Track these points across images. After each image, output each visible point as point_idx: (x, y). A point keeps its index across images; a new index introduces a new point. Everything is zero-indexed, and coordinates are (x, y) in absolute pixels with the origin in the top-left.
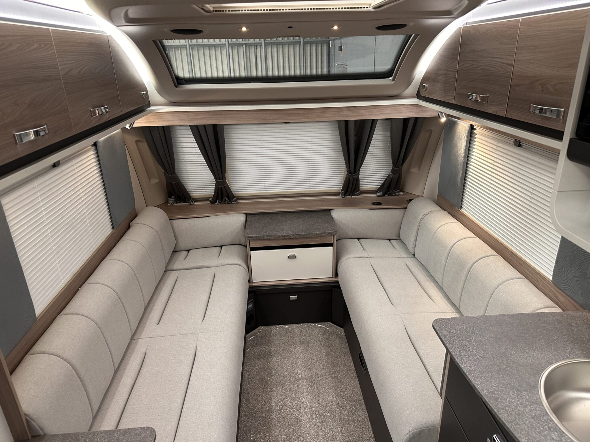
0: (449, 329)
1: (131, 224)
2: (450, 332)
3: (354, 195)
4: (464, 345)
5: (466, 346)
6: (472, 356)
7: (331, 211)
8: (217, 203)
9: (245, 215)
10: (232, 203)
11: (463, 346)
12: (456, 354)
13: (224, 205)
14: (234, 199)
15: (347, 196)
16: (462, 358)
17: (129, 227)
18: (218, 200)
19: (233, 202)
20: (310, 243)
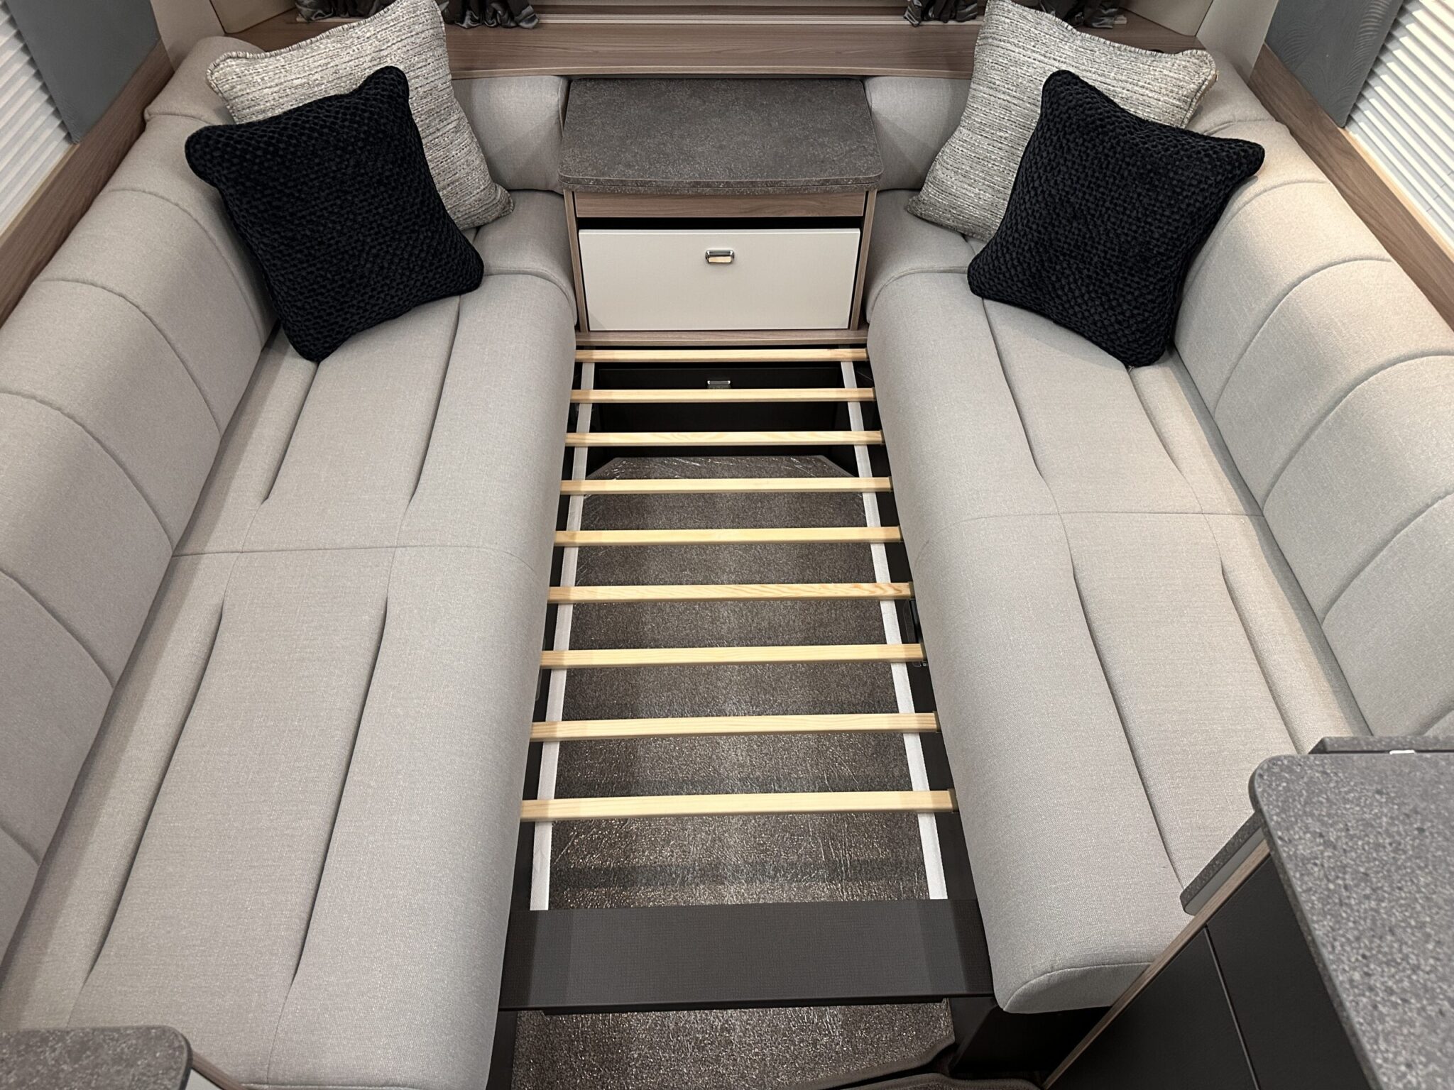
0: (1324, 824)
1: (147, 116)
2: (1328, 844)
3: (954, 19)
4: (1383, 926)
5: (1392, 932)
6: (1417, 996)
7: (870, 84)
8: (464, 25)
9: (561, 83)
10: (518, 26)
11: (1379, 932)
12: (1351, 981)
13: (491, 33)
14: (524, 12)
15: (929, 19)
16: (1375, 1007)
17: (142, 127)
18: (468, 13)
19: (522, 24)
20: (785, 212)
